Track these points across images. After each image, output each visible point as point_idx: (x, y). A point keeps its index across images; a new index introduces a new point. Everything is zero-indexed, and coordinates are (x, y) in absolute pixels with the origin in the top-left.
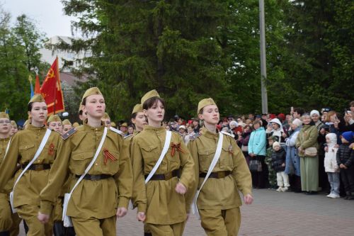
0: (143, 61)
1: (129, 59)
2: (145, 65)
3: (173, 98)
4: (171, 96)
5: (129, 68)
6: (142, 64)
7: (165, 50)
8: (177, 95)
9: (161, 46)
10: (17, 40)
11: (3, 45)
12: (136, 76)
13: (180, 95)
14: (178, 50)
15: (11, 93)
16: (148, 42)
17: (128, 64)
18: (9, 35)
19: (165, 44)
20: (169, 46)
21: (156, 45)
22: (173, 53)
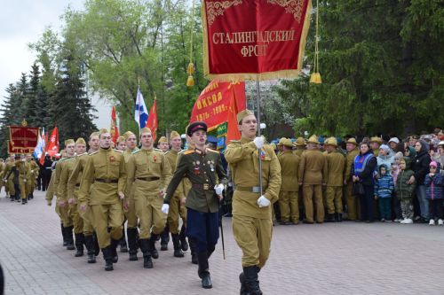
0: (379, 48)
1: (357, 45)
2: (381, 54)
3: (425, 102)
4: (422, 98)
5: (357, 58)
6: (379, 51)
7: (414, 26)
8: (432, 97)
9: (408, 22)
10: (197, 24)
11: (179, 32)
12: (367, 70)
13: (436, 96)
14: (437, 26)
15: (189, 98)
16: (388, 19)
17: (355, 53)
18: (188, 18)
19: (415, 18)
20: (421, 21)
21: (400, 22)
22: (427, 32)
